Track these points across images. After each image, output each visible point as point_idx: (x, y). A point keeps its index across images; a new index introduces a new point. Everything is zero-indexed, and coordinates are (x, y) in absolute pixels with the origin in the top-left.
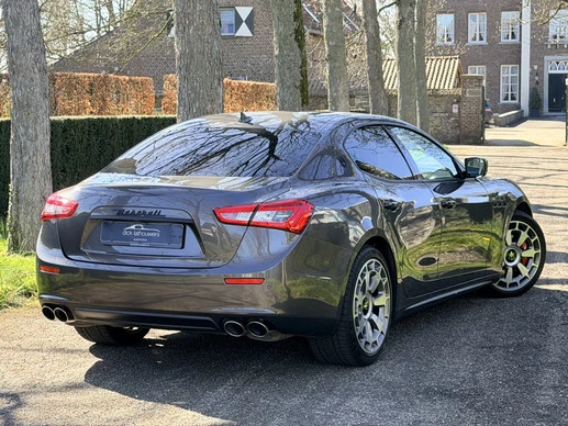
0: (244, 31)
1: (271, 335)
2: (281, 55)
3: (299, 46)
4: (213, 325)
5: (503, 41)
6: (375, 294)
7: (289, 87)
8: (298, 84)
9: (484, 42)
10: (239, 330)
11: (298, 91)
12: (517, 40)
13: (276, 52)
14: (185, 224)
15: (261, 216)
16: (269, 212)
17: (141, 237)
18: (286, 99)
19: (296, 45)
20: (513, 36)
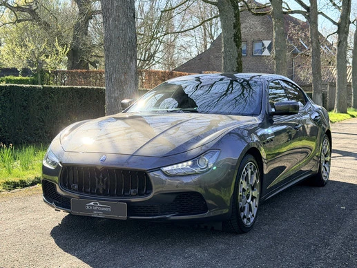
2: (225, 51)
3: (237, 45)
8: (235, 69)
19: (234, 44)
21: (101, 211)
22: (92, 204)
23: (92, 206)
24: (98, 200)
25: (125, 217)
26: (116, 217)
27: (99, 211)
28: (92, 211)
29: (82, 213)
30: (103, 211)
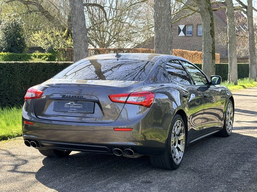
1: (135, 155)
3: (212, 37)
4: (108, 150)
6: (179, 135)
7: (207, 52)
8: (211, 51)
10: (119, 152)
14: (95, 102)
15: (132, 99)
16: (135, 97)
17: (73, 108)
18: (206, 57)
19: (210, 36)
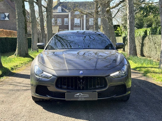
0: (7, 19)
2: (18, 18)
3: (24, 16)
5: (65, 24)
7: (21, 28)
8: (24, 27)
9: (61, 24)
11: (24, 29)
12: (68, 24)
13: (17, 18)
18: (20, 32)
19: (23, 15)
20: (67, 23)
21: (83, 97)
22: (78, 94)
23: (78, 95)
24: (81, 92)
25: (97, 99)
26: (91, 99)
27: (82, 97)
28: (78, 98)
29: (72, 99)
30: (84, 97)
